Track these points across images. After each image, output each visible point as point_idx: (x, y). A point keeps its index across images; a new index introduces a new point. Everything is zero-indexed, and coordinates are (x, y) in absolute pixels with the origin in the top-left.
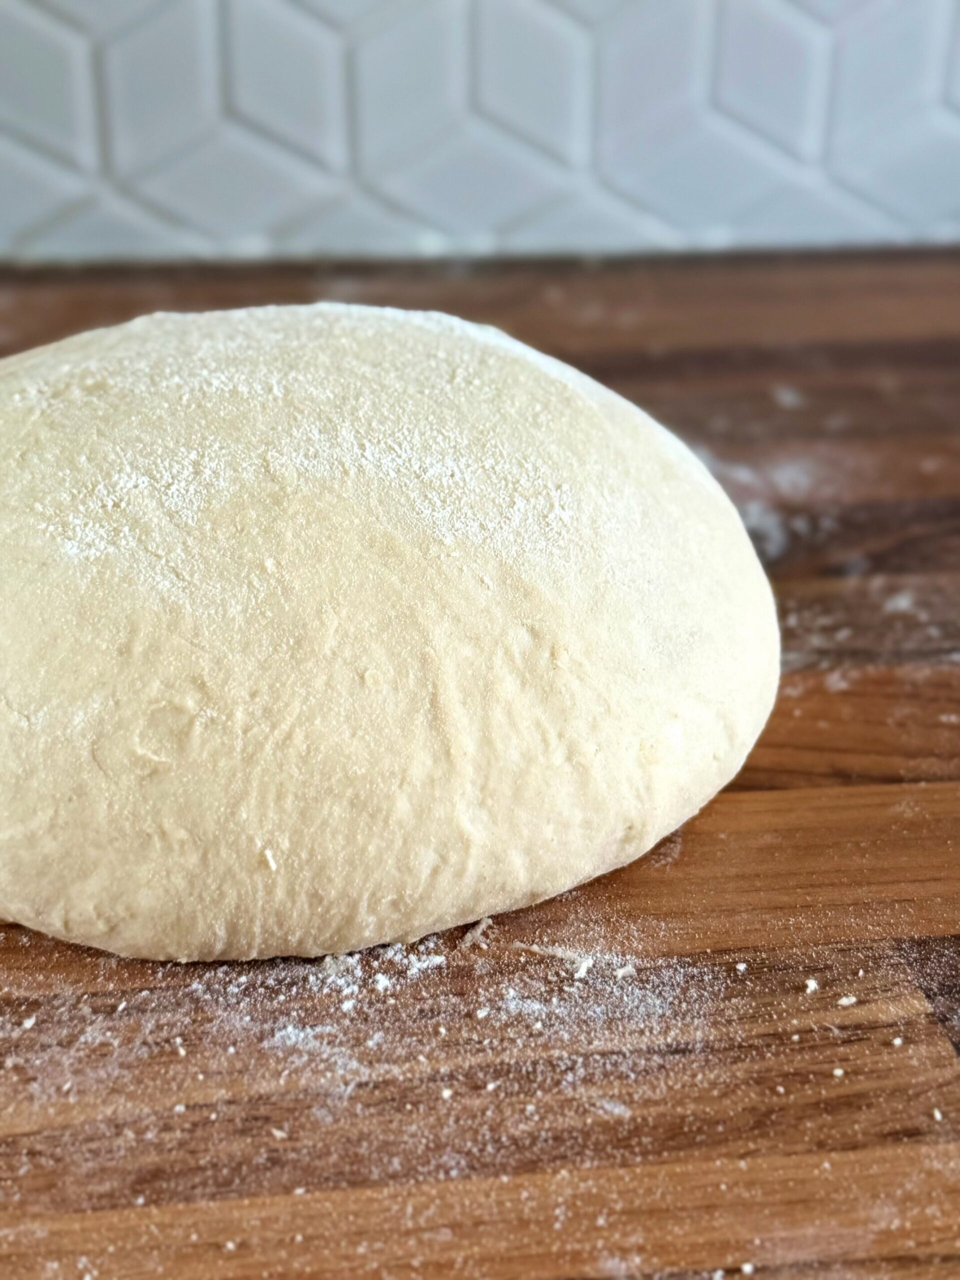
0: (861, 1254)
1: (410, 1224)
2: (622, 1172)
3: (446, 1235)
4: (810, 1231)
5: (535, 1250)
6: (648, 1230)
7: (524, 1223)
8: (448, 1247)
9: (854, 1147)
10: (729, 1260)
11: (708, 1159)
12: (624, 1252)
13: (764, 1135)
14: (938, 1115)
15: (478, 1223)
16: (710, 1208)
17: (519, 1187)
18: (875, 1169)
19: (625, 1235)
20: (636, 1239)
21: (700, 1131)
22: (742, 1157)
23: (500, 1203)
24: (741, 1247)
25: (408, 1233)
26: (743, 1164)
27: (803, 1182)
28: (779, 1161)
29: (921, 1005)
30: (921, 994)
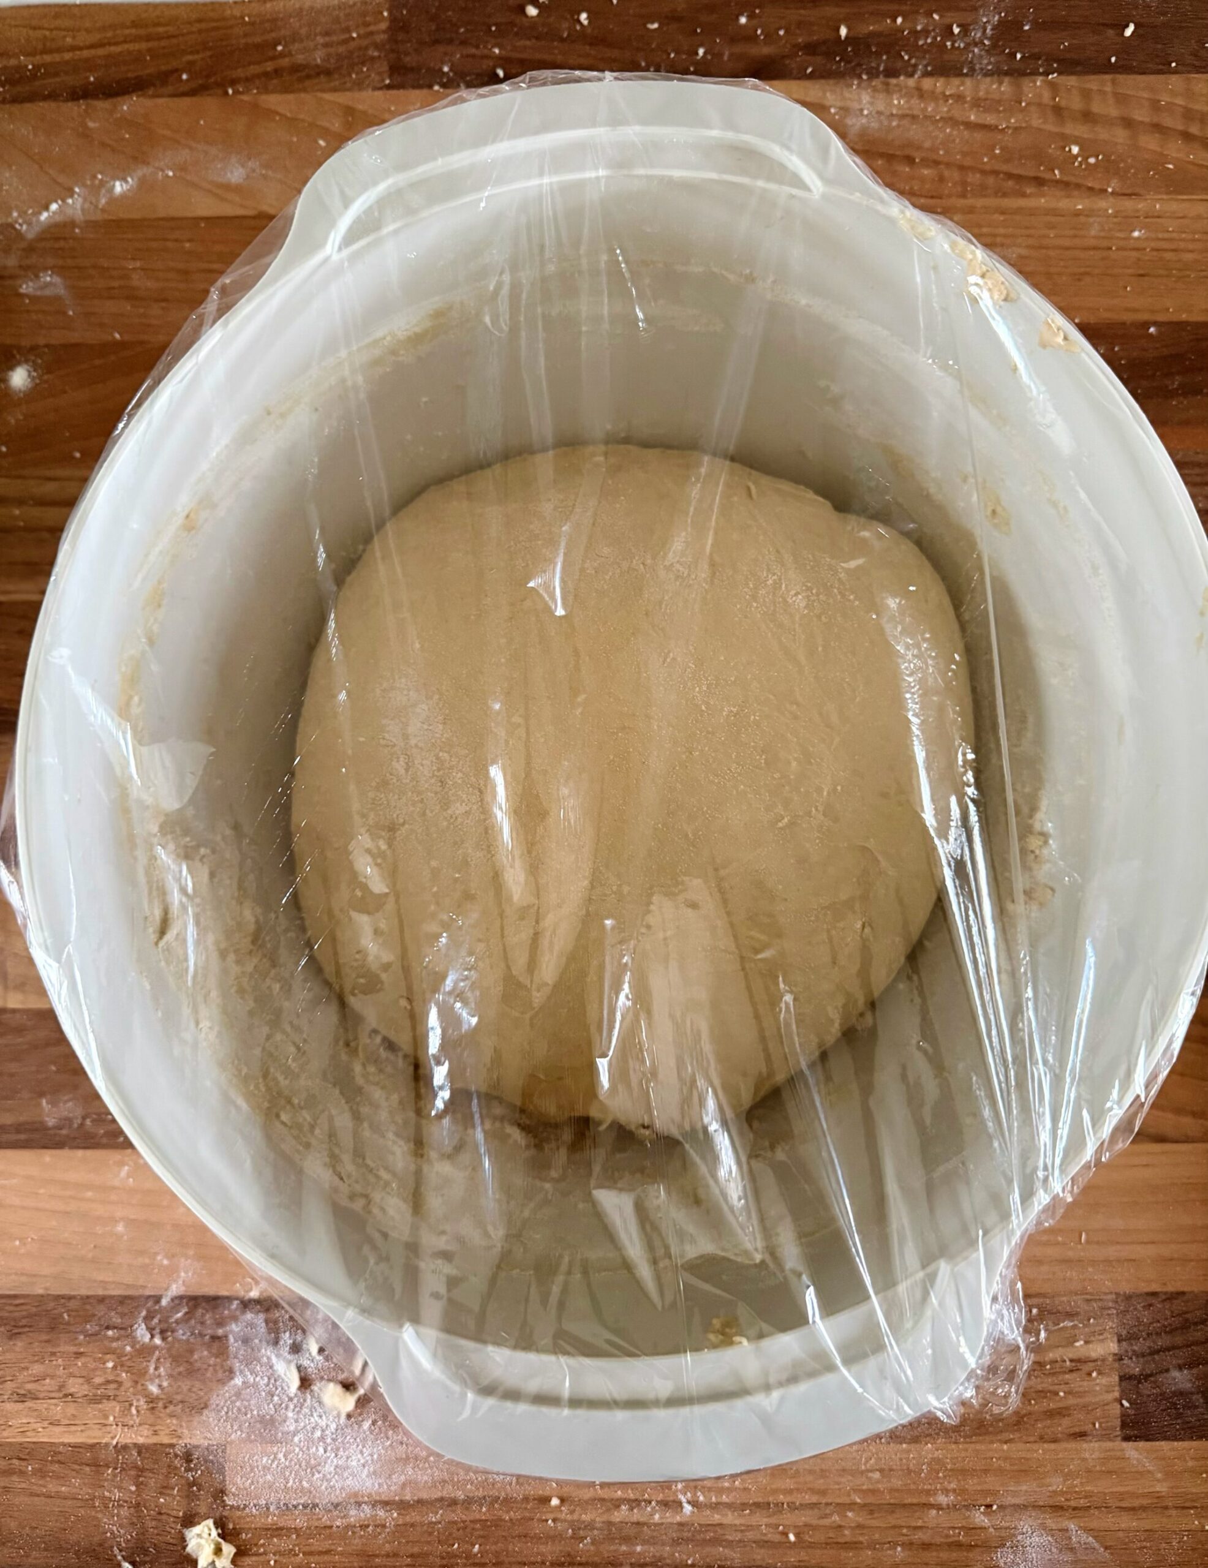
0: (1041, 1503)
1: (863, 1467)
2: (953, 1446)
3: (877, 1475)
4: (1024, 1488)
5: (913, 1487)
6: (959, 1481)
7: (909, 1471)
8: (878, 1482)
9: (1055, 1441)
10: (988, 1501)
11: (992, 1442)
12: (946, 1492)
13: (1019, 1430)
14: (1097, 1425)
15: (891, 1470)
16: (986, 1471)
17: (909, 1451)
18: (1060, 1456)
19: (949, 1482)
20: (953, 1486)
21: (992, 1425)
22: (1006, 1443)
23: (901, 1460)
24: (995, 1493)
25: (862, 1473)
26: (1005, 1447)
27: (1027, 1459)
28: (1021, 1446)
29: (1113, 1347)
30: (1115, 1339)
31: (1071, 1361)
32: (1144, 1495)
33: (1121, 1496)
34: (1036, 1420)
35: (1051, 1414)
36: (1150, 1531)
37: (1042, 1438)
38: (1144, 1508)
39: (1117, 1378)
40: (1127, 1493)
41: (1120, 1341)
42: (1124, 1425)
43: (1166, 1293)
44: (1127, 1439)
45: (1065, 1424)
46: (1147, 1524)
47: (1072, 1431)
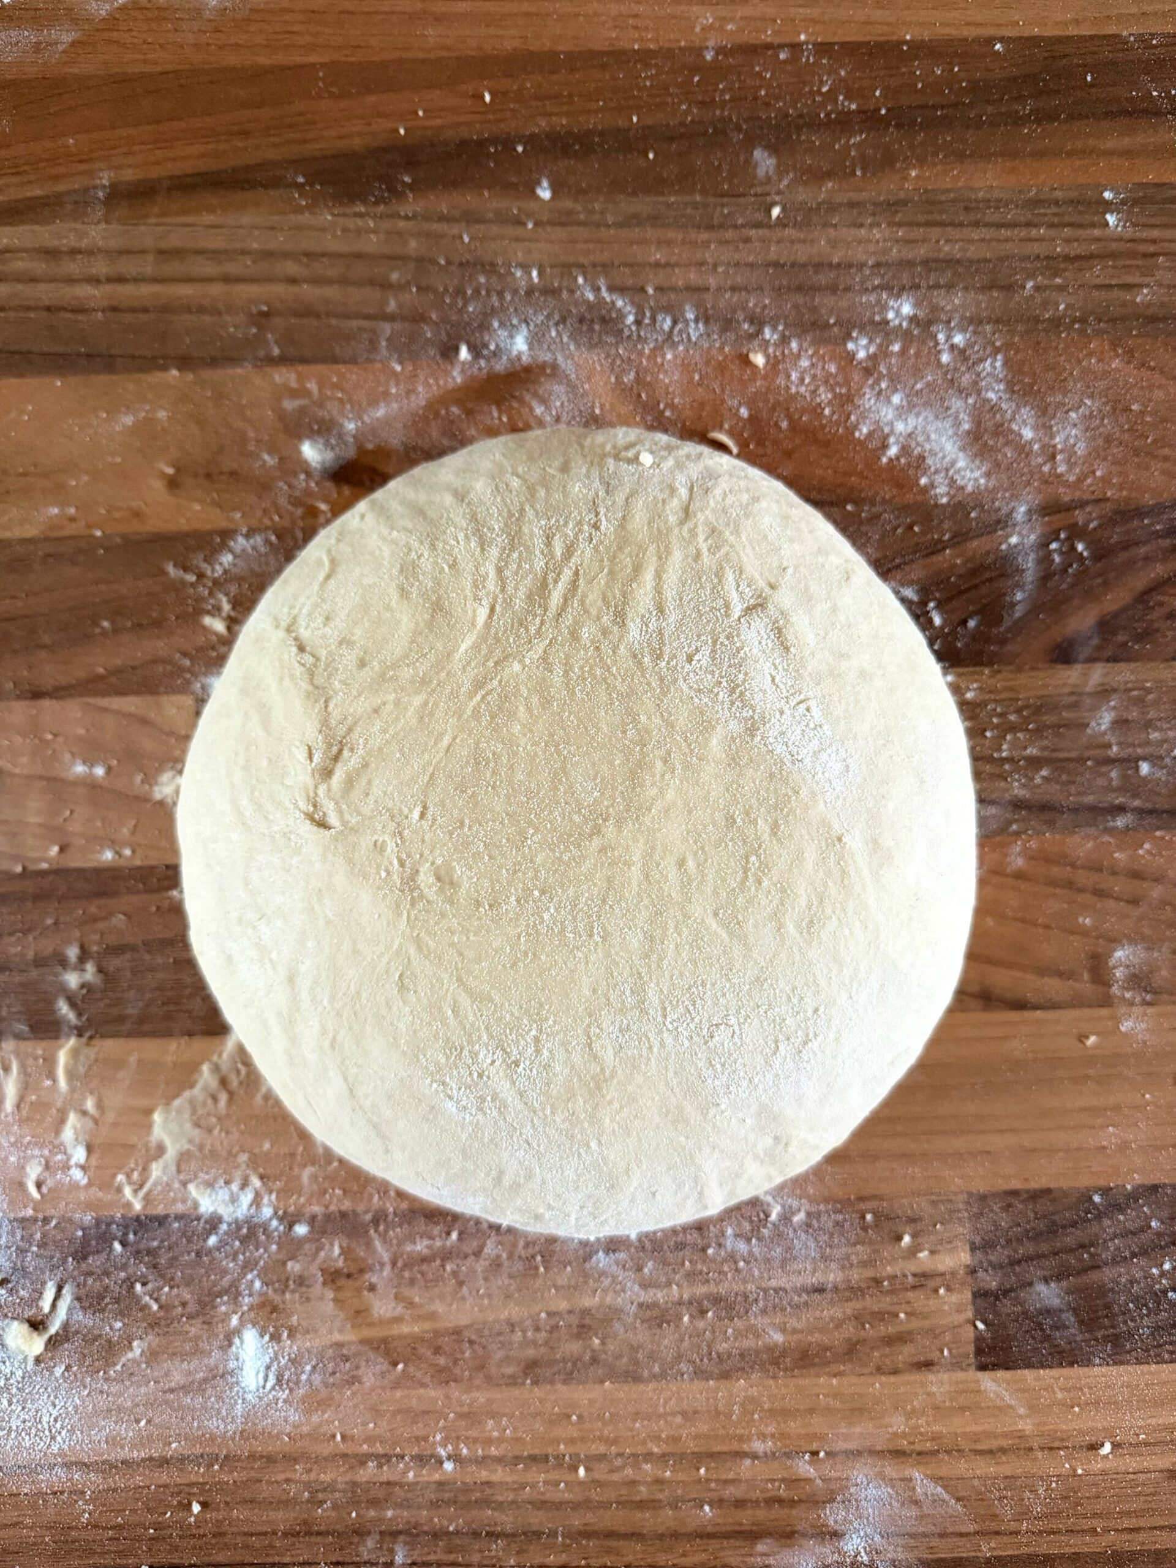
0: (879, 1448)
1: (662, 1410)
2: (771, 1382)
3: (679, 1420)
4: (858, 1430)
5: (721, 1432)
6: (778, 1423)
7: (718, 1413)
8: (680, 1427)
9: (895, 1372)
10: (815, 1446)
11: (818, 1376)
12: (763, 1437)
13: (851, 1360)
14: (946, 1352)
15: (695, 1412)
16: (811, 1411)
17: (717, 1390)
18: (902, 1390)
19: (767, 1425)
20: (771, 1429)
21: (817, 1355)
22: (835, 1376)
23: (708, 1399)
24: (821, 1438)
25: (660, 1416)
26: (834, 1381)
27: (861, 1395)
28: (854, 1379)
29: (965, 1257)
30: (967, 1247)
31: (914, 1275)
32: (1005, 1435)
33: (976, 1438)
34: (872, 1348)
35: (889, 1341)
36: (1013, 1477)
37: (879, 1370)
38: (1003, 1451)
39: (969, 1295)
40: (984, 1432)
41: (973, 1248)
42: (979, 1352)
43: (1028, 1191)
44: (982, 1368)
45: (905, 1353)
46: (1006, 1470)
47: (916, 1359)
